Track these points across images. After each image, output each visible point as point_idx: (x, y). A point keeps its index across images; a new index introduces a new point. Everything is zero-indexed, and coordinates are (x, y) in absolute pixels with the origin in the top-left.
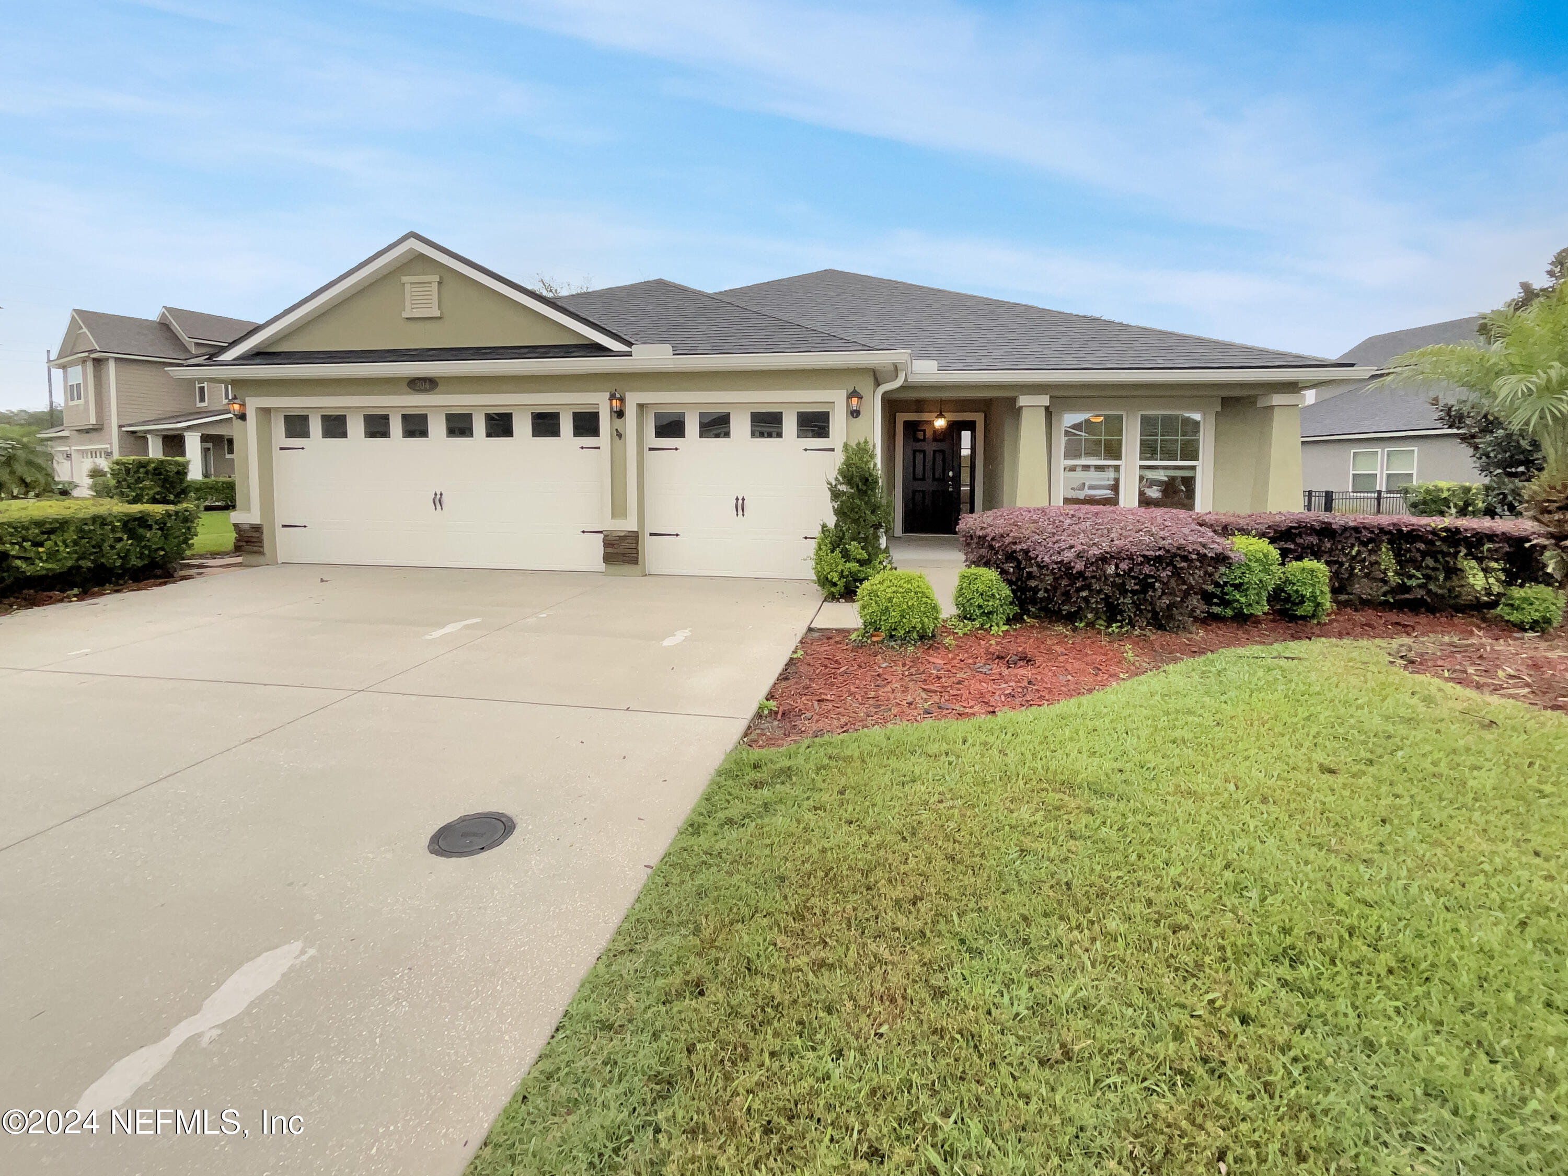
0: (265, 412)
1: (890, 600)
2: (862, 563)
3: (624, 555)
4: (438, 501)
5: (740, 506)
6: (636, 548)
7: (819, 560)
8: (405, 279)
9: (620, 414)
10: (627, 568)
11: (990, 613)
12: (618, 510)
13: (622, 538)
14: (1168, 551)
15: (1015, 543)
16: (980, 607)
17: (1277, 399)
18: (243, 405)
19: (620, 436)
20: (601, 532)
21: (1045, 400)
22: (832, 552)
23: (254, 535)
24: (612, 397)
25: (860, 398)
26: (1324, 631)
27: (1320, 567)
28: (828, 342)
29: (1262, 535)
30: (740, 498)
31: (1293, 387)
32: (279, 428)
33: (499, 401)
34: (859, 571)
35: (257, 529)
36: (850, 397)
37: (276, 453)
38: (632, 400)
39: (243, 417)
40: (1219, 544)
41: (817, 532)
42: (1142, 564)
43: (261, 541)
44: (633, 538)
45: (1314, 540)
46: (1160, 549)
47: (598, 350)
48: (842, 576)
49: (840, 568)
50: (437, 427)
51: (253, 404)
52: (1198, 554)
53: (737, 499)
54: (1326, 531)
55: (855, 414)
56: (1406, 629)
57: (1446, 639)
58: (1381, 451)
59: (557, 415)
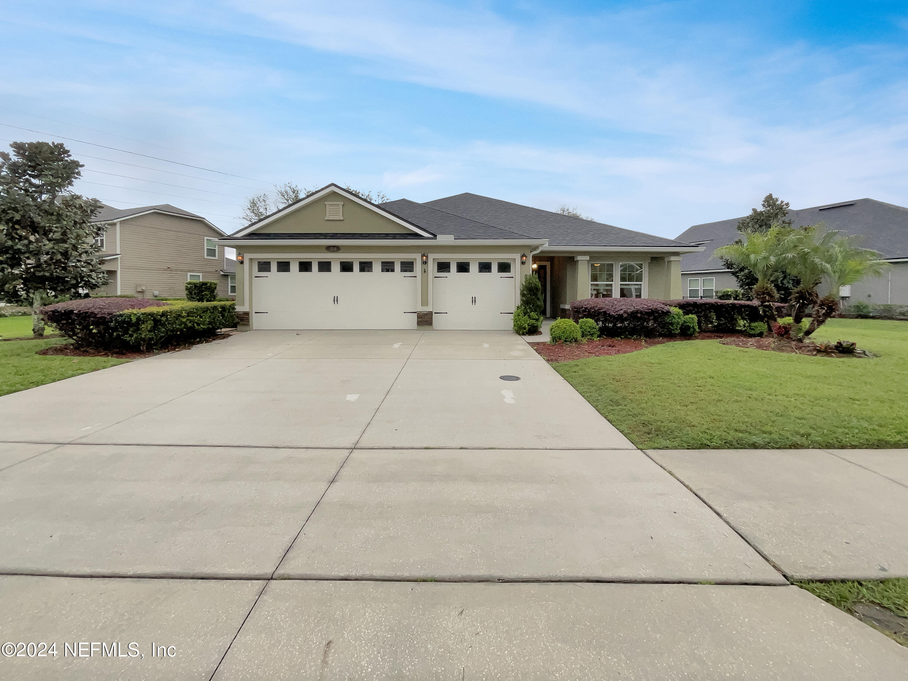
0: (251, 260)
1: (565, 328)
2: (537, 320)
3: (426, 321)
4: (336, 300)
5: (474, 300)
6: (432, 319)
7: (515, 321)
8: (326, 203)
9: (425, 263)
10: (427, 327)
11: (593, 334)
12: (425, 302)
13: (427, 314)
14: (652, 310)
15: (600, 310)
16: (589, 332)
17: (673, 258)
18: (243, 257)
19: (425, 271)
20: (416, 313)
21: (588, 258)
22: (524, 316)
23: (246, 316)
24: (423, 256)
25: (526, 257)
26: (697, 338)
27: (694, 317)
28: (511, 235)
29: (676, 306)
30: (474, 297)
31: (677, 254)
32: (256, 267)
33: (366, 257)
34: (534, 323)
35: (247, 314)
36: (522, 256)
37: (255, 279)
38: (431, 257)
39: (242, 263)
40: (667, 308)
41: (513, 309)
42: (644, 314)
43: (249, 320)
44: (430, 314)
45: (691, 308)
46: (650, 309)
47: (417, 236)
48: (528, 325)
49: (528, 322)
50: (336, 267)
51: (247, 257)
52: (661, 311)
53: (472, 298)
54: (695, 305)
55: (523, 263)
56: (721, 337)
57: (733, 339)
58: (700, 279)
59: (393, 263)
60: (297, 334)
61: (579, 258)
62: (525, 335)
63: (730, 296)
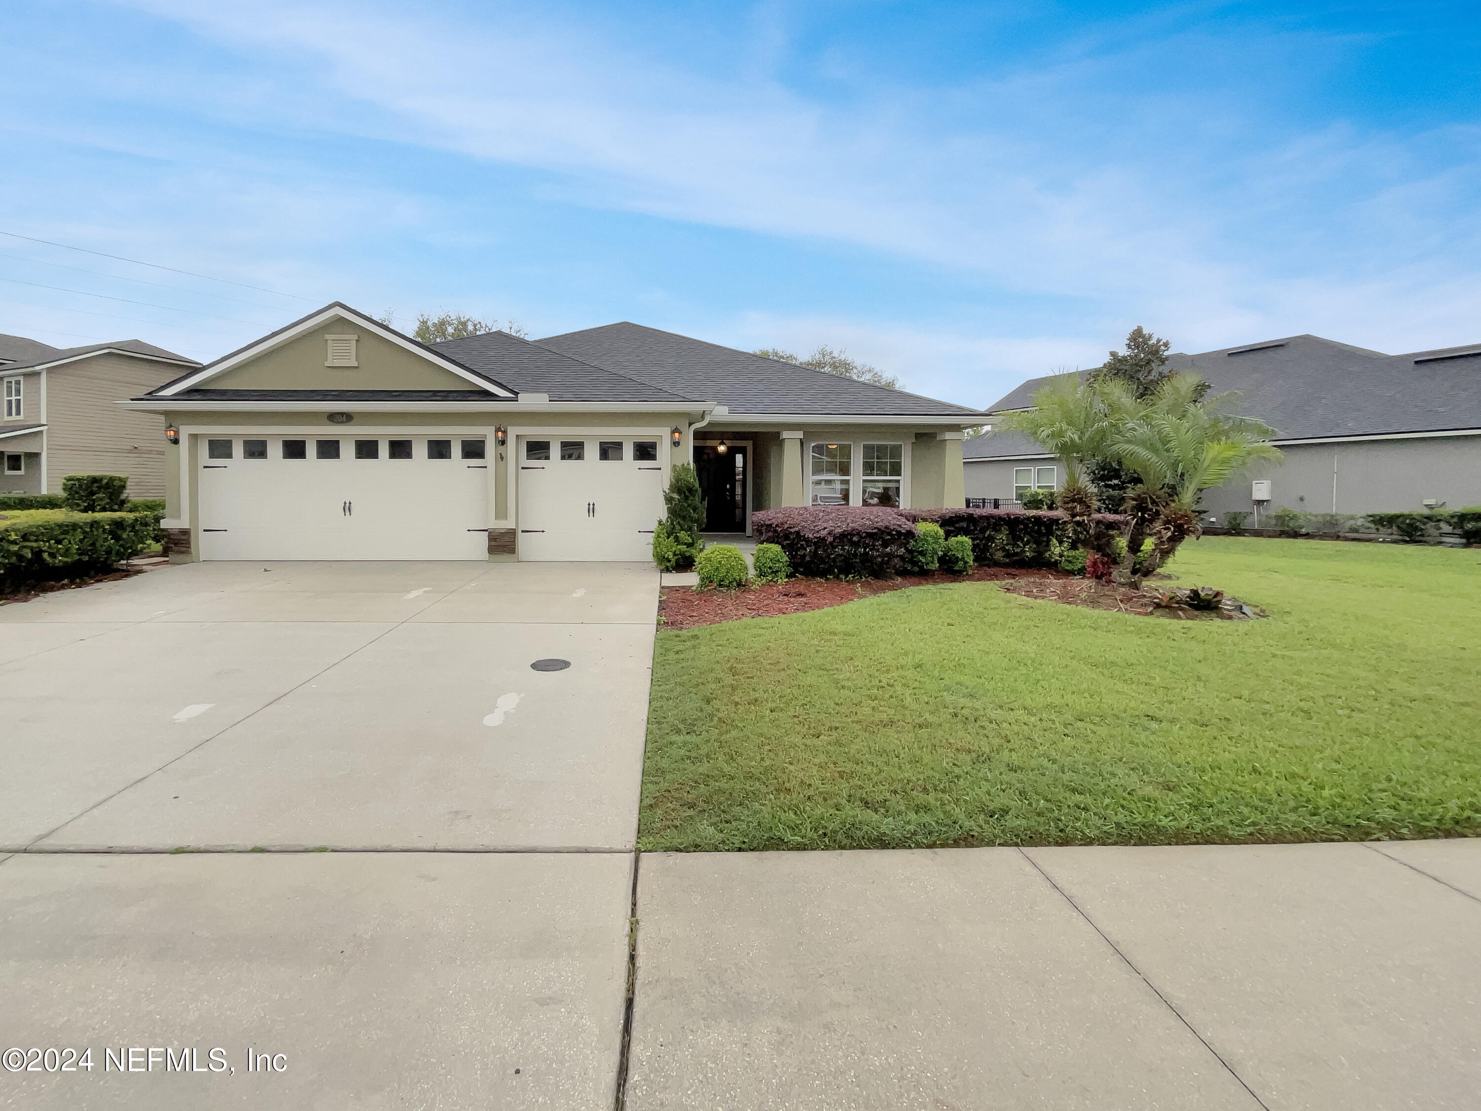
0: (194, 437)
1: (720, 562)
2: (690, 545)
3: (504, 546)
4: (347, 508)
5: (591, 509)
6: (514, 541)
7: (657, 545)
8: (327, 337)
9: (503, 442)
10: (507, 557)
11: (777, 571)
12: (501, 512)
13: (506, 533)
14: (879, 529)
15: (791, 528)
16: (770, 568)
17: (948, 436)
18: (177, 432)
19: (502, 458)
20: (486, 530)
21: (800, 435)
22: (668, 538)
23: (183, 537)
24: (498, 430)
25: (680, 433)
26: (970, 578)
27: (966, 540)
28: (658, 395)
29: (934, 521)
30: (591, 504)
31: (957, 428)
32: (204, 450)
33: (400, 432)
34: (686, 551)
35: (185, 532)
36: (673, 432)
37: (202, 472)
38: (513, 432)
39: (176, 441)
40: (908, 525)
41: (654, 526)
42: (865, 537)
43: (189, 543)
44: (512, 534)
45: (964, 524)
46: (875, 528)
47: (486, 395)
48: (675, 554)
49: (674, 549)
50: (348, 450)
51: (185, 431)
52: (896, 531)
53: (589, 504)
54: (970, 518)
55: (676, 444)
56: (1014, 576)
57: (1032, 580)
58: (1033, 469)
59: (448, 443)
60: (266, 570)
61: (785, 435)
62: (671, 572)
63: (1041, 501)
